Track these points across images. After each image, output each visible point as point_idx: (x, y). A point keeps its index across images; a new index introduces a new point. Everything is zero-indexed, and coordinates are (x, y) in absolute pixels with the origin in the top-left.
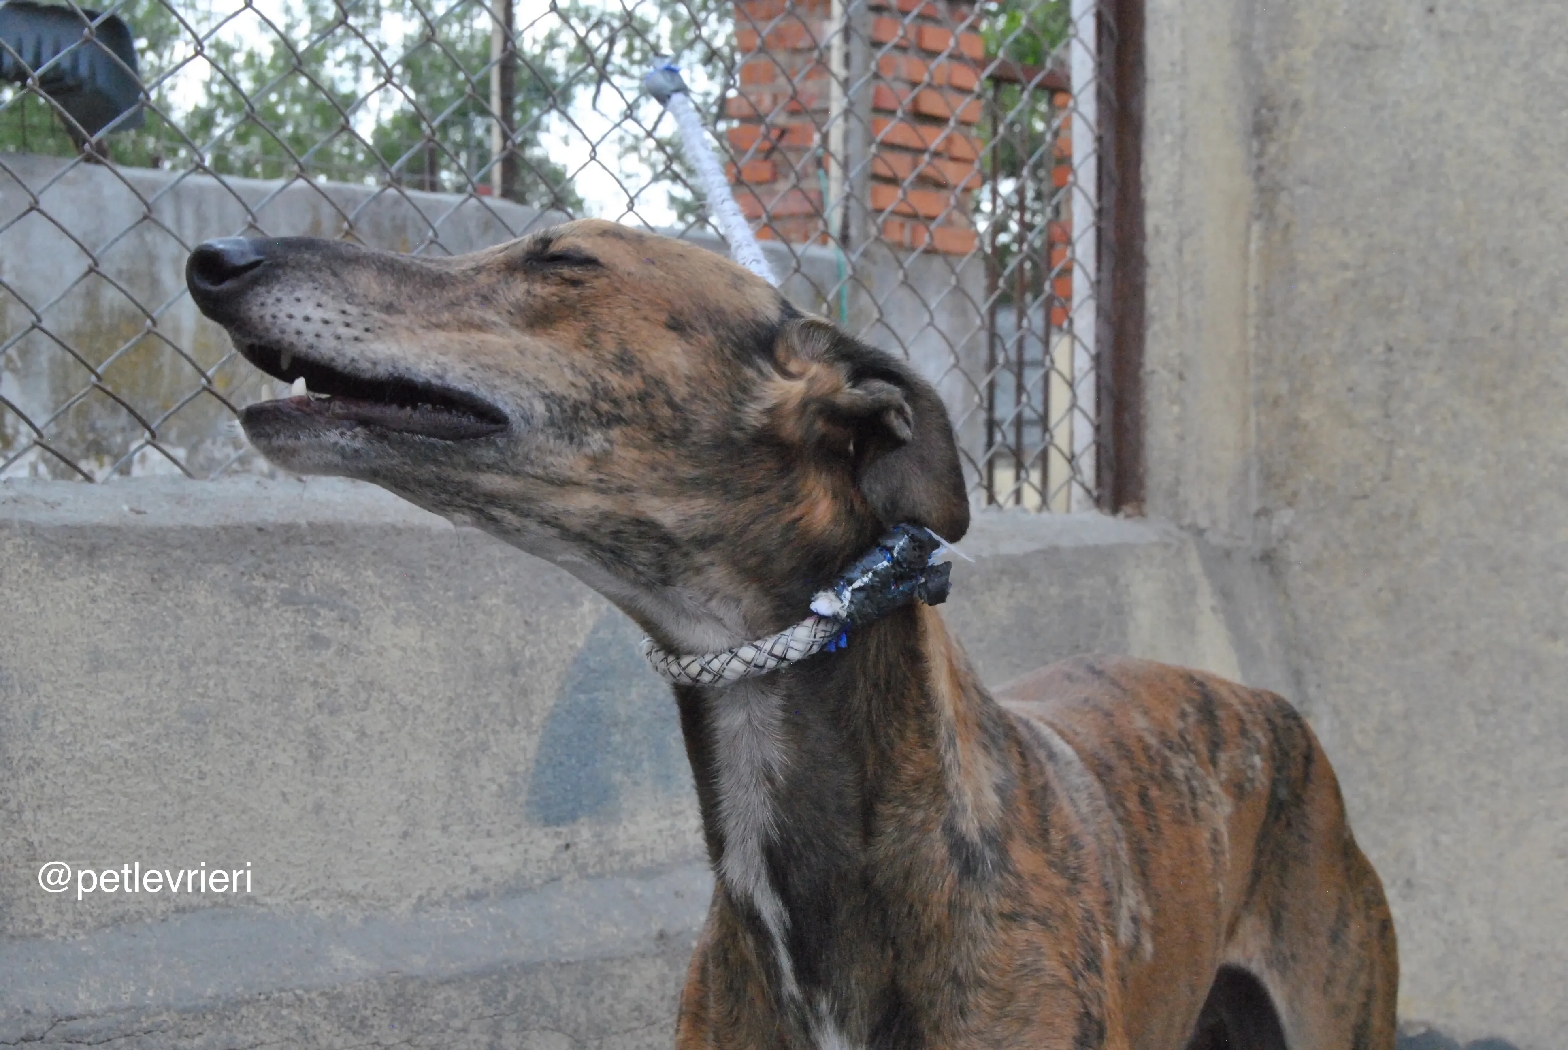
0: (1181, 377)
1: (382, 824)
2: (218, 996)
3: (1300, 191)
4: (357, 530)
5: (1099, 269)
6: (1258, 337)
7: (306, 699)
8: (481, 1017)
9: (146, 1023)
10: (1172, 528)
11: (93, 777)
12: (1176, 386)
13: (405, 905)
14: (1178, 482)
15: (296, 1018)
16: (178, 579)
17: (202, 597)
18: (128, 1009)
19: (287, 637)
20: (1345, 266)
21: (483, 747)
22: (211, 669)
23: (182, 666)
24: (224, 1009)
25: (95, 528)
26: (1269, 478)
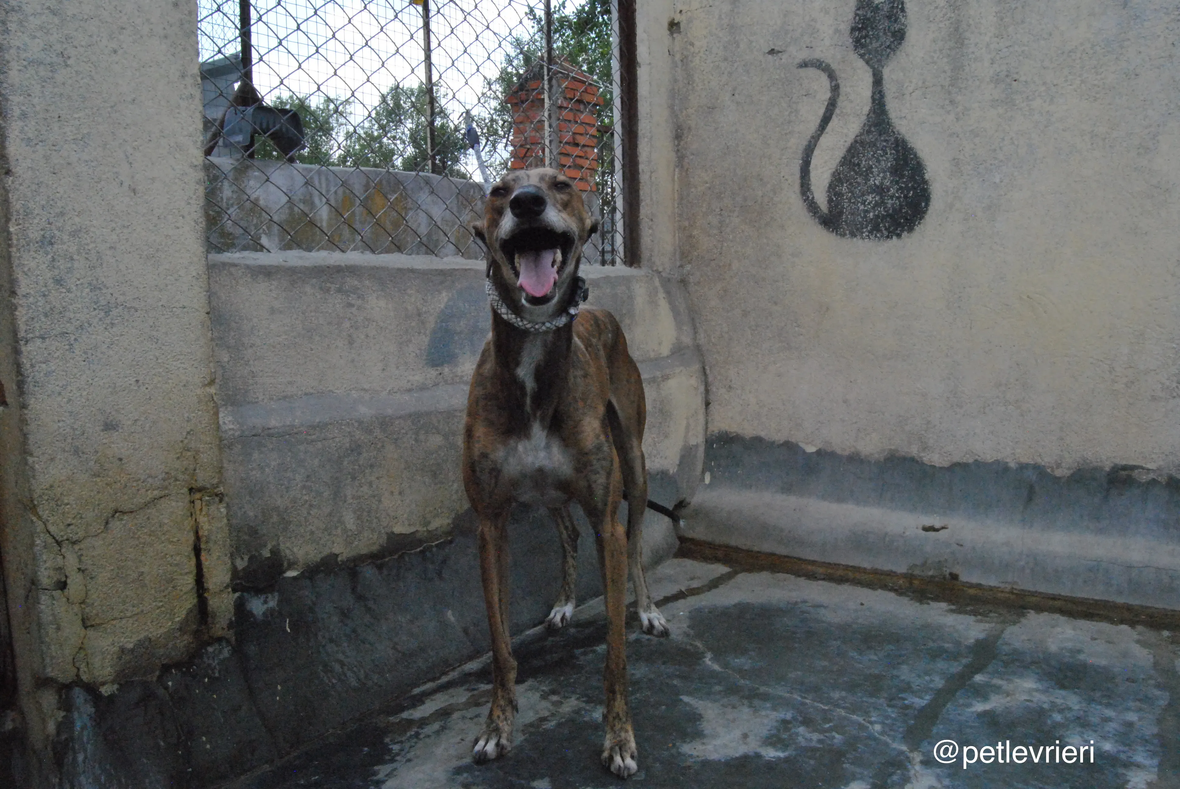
0: (652, 220)
1: (375, 366)
2: (320, 422)
3: (691, 157)
4: (363, 267)
5: (624, 184)
6: (678, 207)
7: (347, 324)
8: (412, 429)
9: (295, 431)
10: (650, 271)
11: (273, 350)
12: (651, 223)
13: (384, 393)
14: (651, 255)
15: (347, 429)
16: (300, 284)
17: (308, 289)
18: (289, 426)
19: (339, 303)
20: (706, 182)
21: (410, 341)
22: (313, 314)
23: (303, 313)
24: (322, 426)
25: (270, 266)
26: (683, 255)
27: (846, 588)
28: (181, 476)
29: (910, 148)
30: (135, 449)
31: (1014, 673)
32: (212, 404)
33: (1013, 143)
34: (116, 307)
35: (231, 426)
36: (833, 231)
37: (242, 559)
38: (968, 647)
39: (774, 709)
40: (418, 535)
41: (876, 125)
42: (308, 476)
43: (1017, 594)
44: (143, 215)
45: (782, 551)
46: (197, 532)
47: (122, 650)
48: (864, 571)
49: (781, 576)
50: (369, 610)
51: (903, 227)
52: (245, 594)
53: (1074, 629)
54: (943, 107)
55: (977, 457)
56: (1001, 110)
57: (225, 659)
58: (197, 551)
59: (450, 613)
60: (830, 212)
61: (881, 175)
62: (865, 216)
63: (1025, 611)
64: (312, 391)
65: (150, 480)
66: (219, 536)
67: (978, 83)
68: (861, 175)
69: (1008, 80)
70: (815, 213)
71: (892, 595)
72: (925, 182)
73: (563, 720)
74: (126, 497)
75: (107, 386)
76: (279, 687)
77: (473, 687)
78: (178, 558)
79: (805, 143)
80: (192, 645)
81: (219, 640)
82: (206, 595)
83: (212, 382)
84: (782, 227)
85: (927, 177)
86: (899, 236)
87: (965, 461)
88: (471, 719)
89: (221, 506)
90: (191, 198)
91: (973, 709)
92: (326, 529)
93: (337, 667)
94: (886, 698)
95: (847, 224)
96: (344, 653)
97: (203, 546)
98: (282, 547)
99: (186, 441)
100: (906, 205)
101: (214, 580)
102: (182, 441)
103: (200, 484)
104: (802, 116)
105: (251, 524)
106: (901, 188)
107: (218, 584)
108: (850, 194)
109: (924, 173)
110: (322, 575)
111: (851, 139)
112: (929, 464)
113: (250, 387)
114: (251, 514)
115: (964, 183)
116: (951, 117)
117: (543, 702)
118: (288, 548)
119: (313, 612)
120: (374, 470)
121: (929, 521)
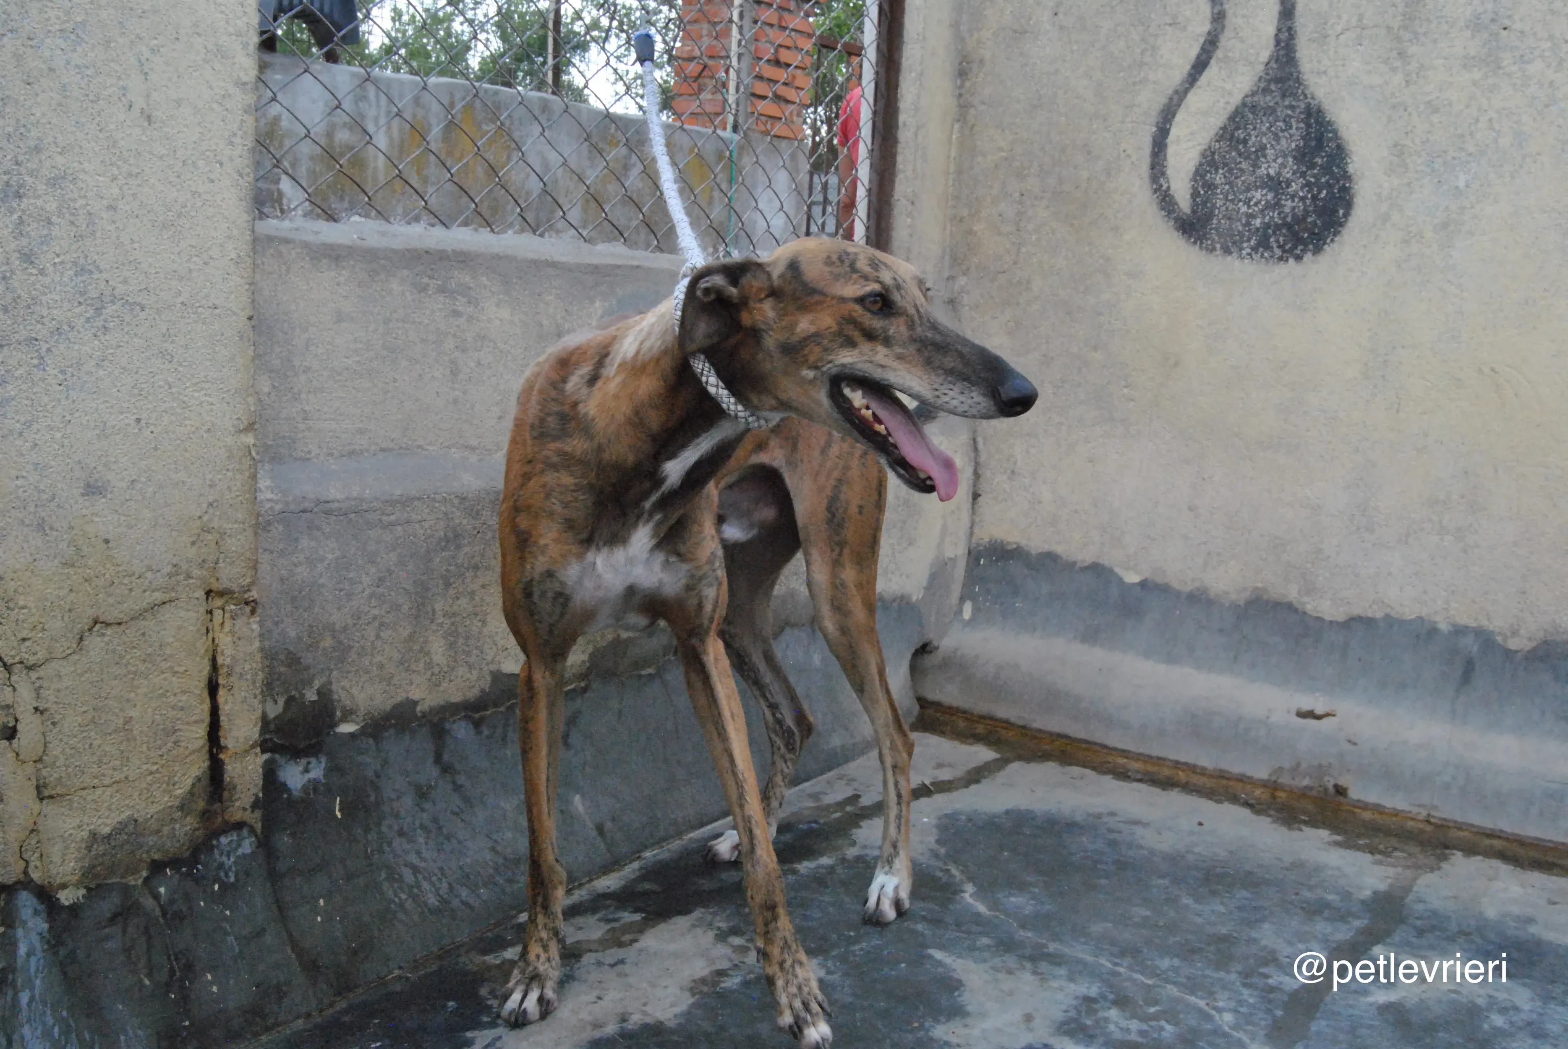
0: (913, 203)
1: (488, 411)
2: (402, 495)
3: (981, 108)
4: (479, 255)
5: (873, 144)
6: (953, 185)
7: (449, 344)
9: (365, 507)
11: (337, 378)
12: (910, 208)
15: (443, 508)
16: (383, 276)
17: (395, 286)
18: (355, 499)
19: (441, 310)
20: (1001, 149)
22: (400, 325)
23: (385, 323)
24: (406, 502)
25: (339, 246)
26: (955, 260)
27: (1175, 796)
28: (196, 572)
29: (1329, 122)
30: (131, 527)
31: (1432, 947)
32: (248, 461)
33: (1492, 128)
34: (113, 302)
35: (270, 496)
36: (1195, 243)
37: (276, 702)
38: (1363, 902)
39: (1071, 979)
41: (1277, 80)
42: (380, 579)
43: (1437, 826)
44: (161, 158)
45: (1076, 731)
46: (214, 660)
47: (94, 835)
48: (1204, 772)
49: (1075, 770)
50: (458, 788)
51: (1306, 245)
52: (277, 756)
53: (1522, 886)
54: (1386, 62)
55: (1388, 610)
56: (1477, 75)
57: (244, 856)
58: (213, 688)
59: (577, 798)
60: (1194, 212)
61: (1280, 161)
62: (1248, 224)
63: (1447, 851)
64: (392, 445)
65: (149, 575)
66: (247, 667)
67: (1445, 27)
68: (1246, 159)
69: (1493, 27)
70: (1170, 212)
71: (1246, 812)
72: (1347, 177)
73: (752, 976)
74: (111, 600)
75: (92, 425)
76: (321, 902)
77: (611, 916)
78: (184, 698)
79: (1164, 100)
80: (197, 833)
81: (239, 826)
82: (222, 756)
84: (1116, 229)
85: (1351, 169)
86: (1298, 258)
87: (1370, 615)
88: (612, 966)
89: (252, 620)
90: (235, 135)
91: (1371, 999)
92: (401, 663)
93: (408, 876)
94: (1240, 973)
95: (1219, 234)
96: (418, 853)
97: (221, 681)
98: (334, 687)
99: (206, 518)
100: (1314, 211)
101: (235, 733)
102: (200, 517)
103: (224, 584)
104: (1162, 56)
105: (291, 649)
106: (1308, 184)
107: (242, 740)
108: (1227, 187)
109: (1347, 163)
110: (392, 731)
111: (1236, 99)
112: (1315, 615)
113: (300, 435)
114: (292, 634)
115: (1409, 184)
116: (1398, 79)
117: (719, 946)
118: (343, 688)
119: (377, 789)
120: (479, 573)
121: (1307, 703)
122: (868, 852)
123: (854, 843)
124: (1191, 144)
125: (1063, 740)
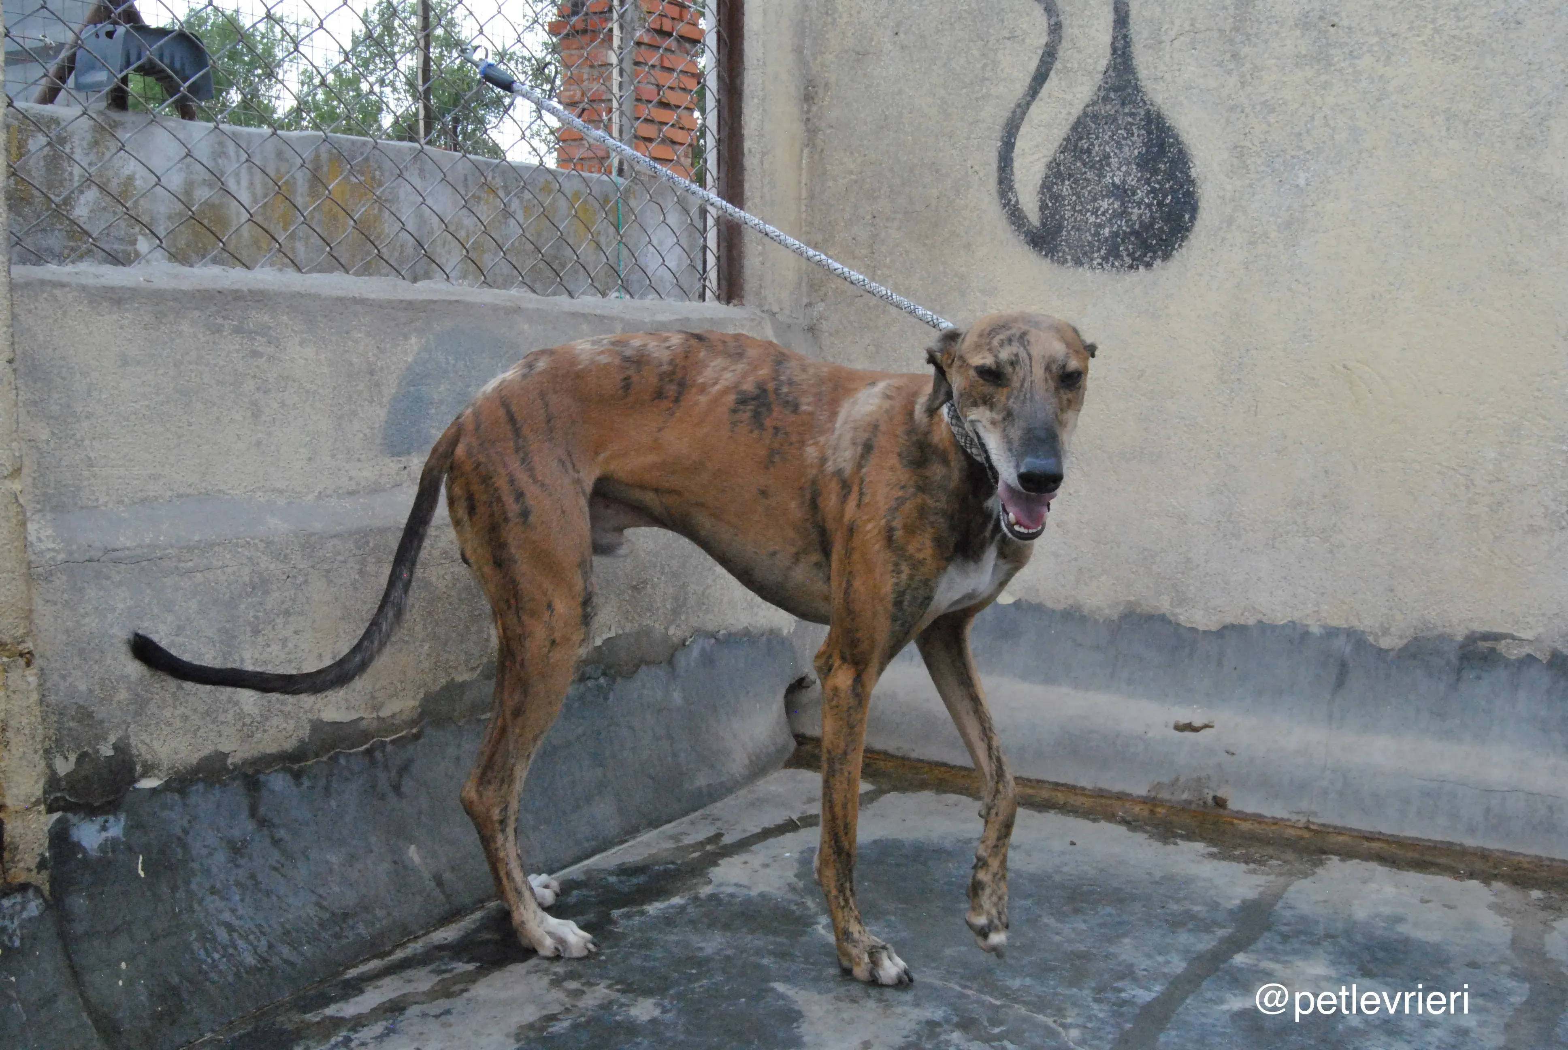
1: (296, 453)
2: (200, 541)
3: (828, 132)
4: (279, 294)
5: (719, 172)
6: (806, 211)
7: (249, 385)
8: (354, 555)
9: (159, 554)
10: (758, 312)
11: (125, 423)
13: (311, 497)
14: (761, 287)
15: (246, 553)
16: (171, 318)
18: (149, 546)
19: (238, 351)
20: (852, 173)
21: (354, 413)
22: (193, 367)
23: (175, 365)
24: (204, 548)
25: (122, 288)
26: (812, 286)
27: (1052, 818)
29: (1169, 127)
31: (1295, 952)
32: (14, 508)
33: (1327, 125)
35: (51, 545)
36: (1046, 255)
37: (66, 758)
38: (1231, 911)
39: (917, 1004)
40: (363, 724)
41: (1116, 89)
43: (1316, 832)
45: (955, 758)
48: (1082, 792)
49: (952, 798)
50: (276, 842)
51: (1155, 252)
52: (70, 815)
53: (1396, 886)
54: (1220, 64)
55: (1261, 616)
56: (1309, 73)
57: (30, 919)
59: (413, 848)
60: (1044, 225)
61: (1124, 168)
62: (1097, 234)
63: (1324, 857)
64: (189, 491)
66: (25, 721)
67: (1275, 27)
68: (1091, 168)
69: (1322, 25)
70: (1019, 226)
71: (1122, 830)
72: (1192, 182)
73: (583, 1019)
76: (123, 965)
77: (444, 967)
79: (1007, 114)
81: (24, 887)
83: (16, 472)
84: (968, 246)
85: (1193, 173)
86: (1148, 265)
87: (1242, 622)
88: (436, 1017)
89: (27, 672)
91: (1225, 1007)
92: (208, 713)
93: (222, 934)
94: (1093, 989)
95: (1068, 245)
96: (233, 911)
98: (133, 741)
100: (1161, 218)
101: (15, 791)
104: (1002, 70)
105: (81, 703)
106: (1153, 191)
107: (22, 798)
108: (1074, 198)
109: (1189, 168)
110: (201, 786)
111: (1077, 111)
112: (1189, 625)
113: (85, 483)
114: (82, 687)
115: (1251, 186)
116: (1233, 81)
117: (553, 991)
118: (143, 742)
119: (184, 846)
120: (291, 619)
121: (1184, 715)
122: (723, 889)
123: (710, 882)
124: (1036, 157)
125: (942, 769)
